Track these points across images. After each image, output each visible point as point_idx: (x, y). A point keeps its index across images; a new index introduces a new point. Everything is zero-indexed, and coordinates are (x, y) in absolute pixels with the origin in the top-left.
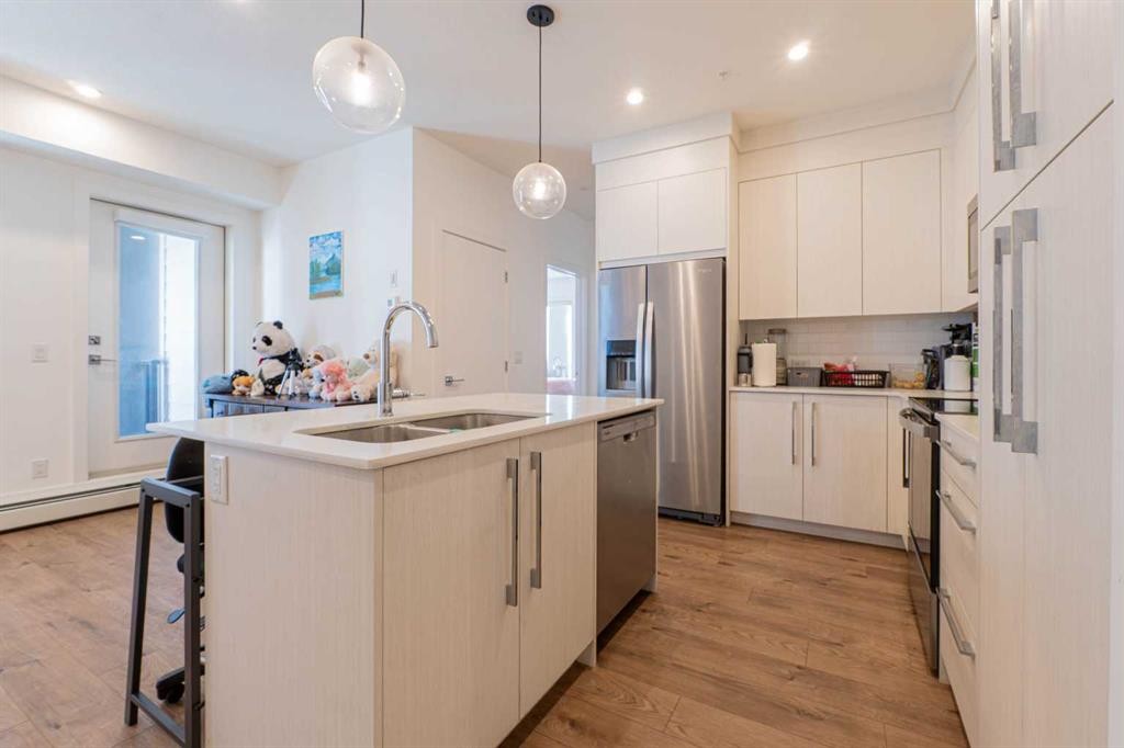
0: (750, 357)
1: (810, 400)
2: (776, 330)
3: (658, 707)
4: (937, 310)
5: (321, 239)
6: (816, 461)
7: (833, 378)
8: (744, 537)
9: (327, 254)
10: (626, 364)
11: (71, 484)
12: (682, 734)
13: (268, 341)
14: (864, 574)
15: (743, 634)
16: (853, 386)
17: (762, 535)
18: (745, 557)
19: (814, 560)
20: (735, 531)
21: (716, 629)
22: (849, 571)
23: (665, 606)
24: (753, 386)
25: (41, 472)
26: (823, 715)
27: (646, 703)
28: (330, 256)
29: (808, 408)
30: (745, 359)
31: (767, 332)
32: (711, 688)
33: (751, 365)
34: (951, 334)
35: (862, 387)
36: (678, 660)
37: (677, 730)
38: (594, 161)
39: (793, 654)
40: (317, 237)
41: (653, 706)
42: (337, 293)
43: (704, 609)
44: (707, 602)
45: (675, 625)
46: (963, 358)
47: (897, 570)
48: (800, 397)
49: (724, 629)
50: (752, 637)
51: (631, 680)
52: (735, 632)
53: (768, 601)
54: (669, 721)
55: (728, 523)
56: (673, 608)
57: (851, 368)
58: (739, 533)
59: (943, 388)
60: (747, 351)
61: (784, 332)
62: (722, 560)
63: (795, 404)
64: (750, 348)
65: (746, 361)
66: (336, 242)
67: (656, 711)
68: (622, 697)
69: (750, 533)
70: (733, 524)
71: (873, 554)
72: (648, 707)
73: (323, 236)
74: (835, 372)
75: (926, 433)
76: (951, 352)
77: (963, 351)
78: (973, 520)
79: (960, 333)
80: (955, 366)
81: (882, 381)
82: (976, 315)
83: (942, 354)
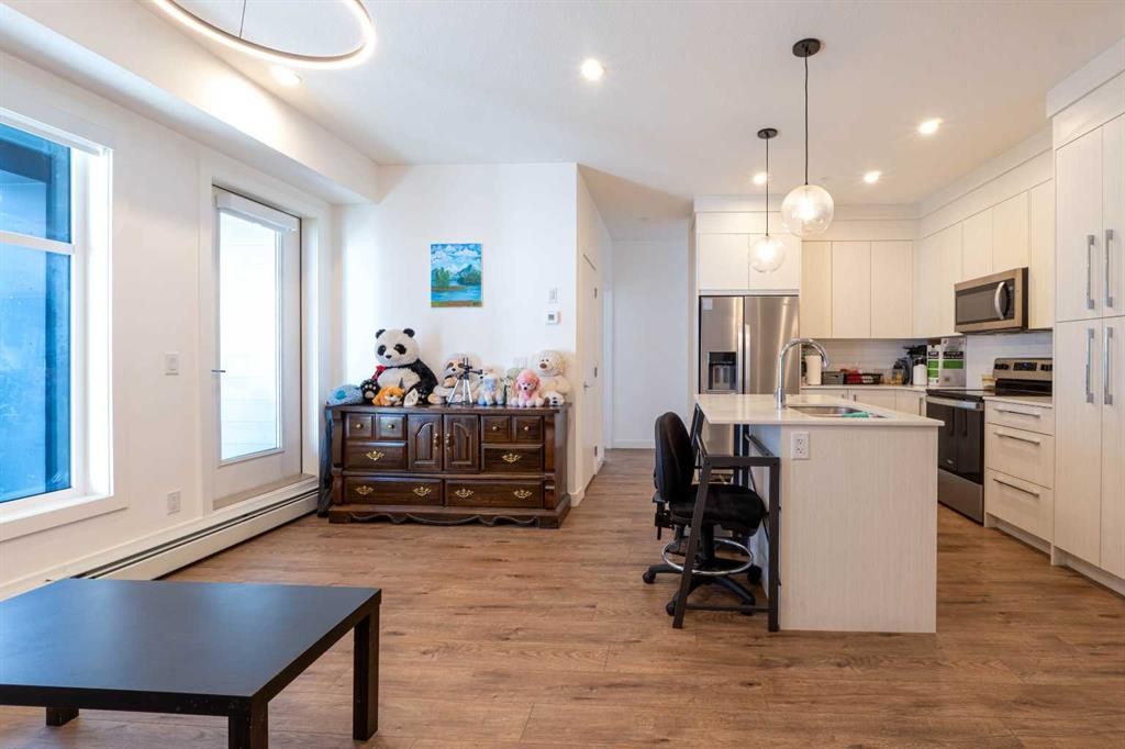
0: (805, 365)
1: (852, 393)
4: (910, 337)
5: (449, 248)
7: (851, 378)
9: (459, 264)
11: (201, 518)
13: (401, 349)
16: (863, 383)
24: (808, 385)
25: (174, 508)
28: (465, 266)
33: (806, 370)
34: (908, 351)
35: (868, 384)
38: (696, 210)
40: (444, 246)
42: (477, 304)
46: (922, 366)
57: (861, 372)
59: (912, 383)
60: (805, 361)
64: (806, 359)
66: (475, 254)
73: (452, 245)
74: (850, 375)
75: (978, 406)
76: (917, 363)
77: (923, 362)
78: (1036, 440)
79: (918, 351)
80: (919, 372)
81: (877, 379)
82: (936, 341)
83: (910, 363)
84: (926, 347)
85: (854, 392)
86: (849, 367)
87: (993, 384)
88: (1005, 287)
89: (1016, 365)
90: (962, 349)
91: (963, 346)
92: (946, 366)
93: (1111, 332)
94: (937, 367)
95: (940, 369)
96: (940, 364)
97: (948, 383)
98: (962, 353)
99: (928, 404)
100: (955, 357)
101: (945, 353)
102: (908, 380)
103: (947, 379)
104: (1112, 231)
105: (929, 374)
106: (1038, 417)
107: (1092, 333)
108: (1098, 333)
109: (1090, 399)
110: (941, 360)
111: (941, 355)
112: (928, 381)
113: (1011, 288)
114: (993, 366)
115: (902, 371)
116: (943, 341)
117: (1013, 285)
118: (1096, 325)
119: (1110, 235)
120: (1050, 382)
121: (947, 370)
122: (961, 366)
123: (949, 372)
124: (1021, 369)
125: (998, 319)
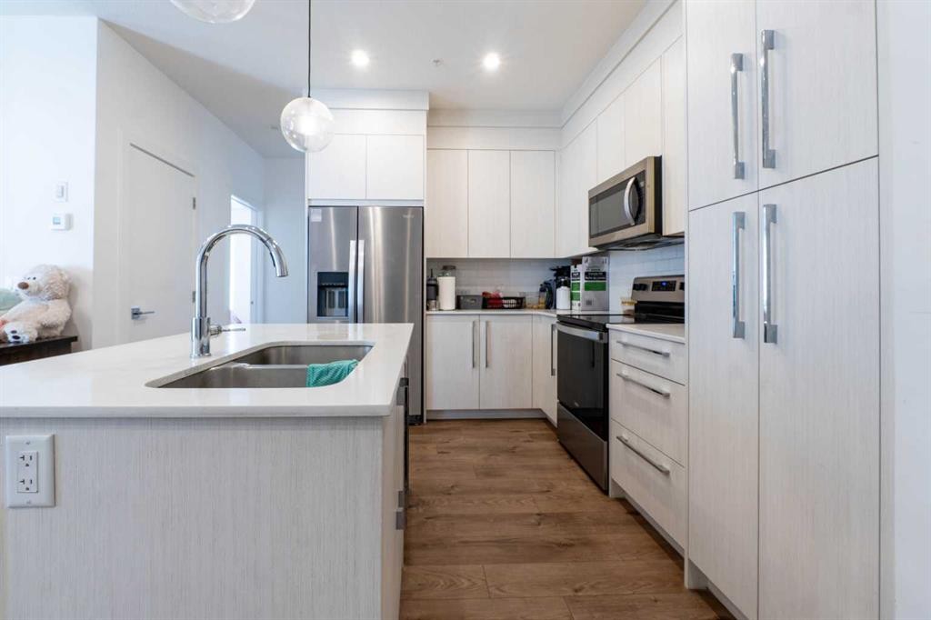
0: (436, 287)
1: (484, 319)
2: (448, 266)
3: (474, 580)
4: (553, 257)
6: (489, 364)
7: (491, 302)
8: (443, 430)
10: (334, 293)
12: (502, 594)
14: (530, 439)
15: (490, 502)
16: (503, 308)
17: (452, 425)
18: (452, 444)
19: (495, 436)
20: (431, 426)
21: (469, 504)
22: (521, 439)
23: (423, 498)
24: (440, 310)
26: (572, 542)
27: (463, 580)
29: (483, 325)
30: (433, 288)
31: (441, 267)
32: (497, 551)
33: (437, 293)
34: (555, 272)
35: (509, 308)
36: (462, 537)
37: (498, 592)
39: (529, 506)
41: (469, 580)
43: (452, 491)
44: (450, 486)
45: (440, 510)
46: (566, 288)
47: (545, 432)
48: (477, 318)
49: (476, 502)
50: (496, 502)
51: (440, 568)
52: (484, 503)
53: (489, 473)
54: (488, 587)
55: (425, 421)
56: (429, 498)
57: (501, 295)
58: (438, 427)
59: (555, 308)
60: (433, 282)
61: (454, 268)
62: (440, 451)
63: (474, 322)
64: (436, 280)
65: (433, 291)
67: (474, 584)
68: (442, 583)
69: (444, 426)
70: (428, 420)
71: (526, 425)
72: (466, 583)
74: (491, 299)
75: (601, 337)
76: (559, 286)
77: (567, 284)
78: (665, 388)
79: (563, 272)
80: (562, 294)
81: (520, 303)
82: (577, 261)
83: (554, 285)
84: (569, 267)
85: (487, 318)
86: (491, 290)
87: (632, 308)
88: (636, 183)
89: (655, 284)
90: (605, 269)
91: (606, 265)
92: (587, 288)
93: (773, 212)
94: (579, 289)
95: (581, 291)
96: (582, 286)
97: (589, 307)
98: (604, 274)
99: (559, 332)
100: (598, 279)
101: (586, 274)
102: (550, 304)
103: (589, 303)
104: (773, 32)
105: (572, 297)
106: (667, 355)
107: (741, 219)
108: (751, 219)
109: (739, 332)
110: (582, 281)
111: (582, 276)
112: (571, 304)
113: (642, 184)
114: (631, 287)
115: (545, 294)
116: (584, 259)
117: (644, 179)
118: (746, 205)
119: (770, 42)
120: (682, 304)
121: (589, 292)
122: (603, 287)
123: (591, 295)
124: (659, 290)
125: (629, 226)
